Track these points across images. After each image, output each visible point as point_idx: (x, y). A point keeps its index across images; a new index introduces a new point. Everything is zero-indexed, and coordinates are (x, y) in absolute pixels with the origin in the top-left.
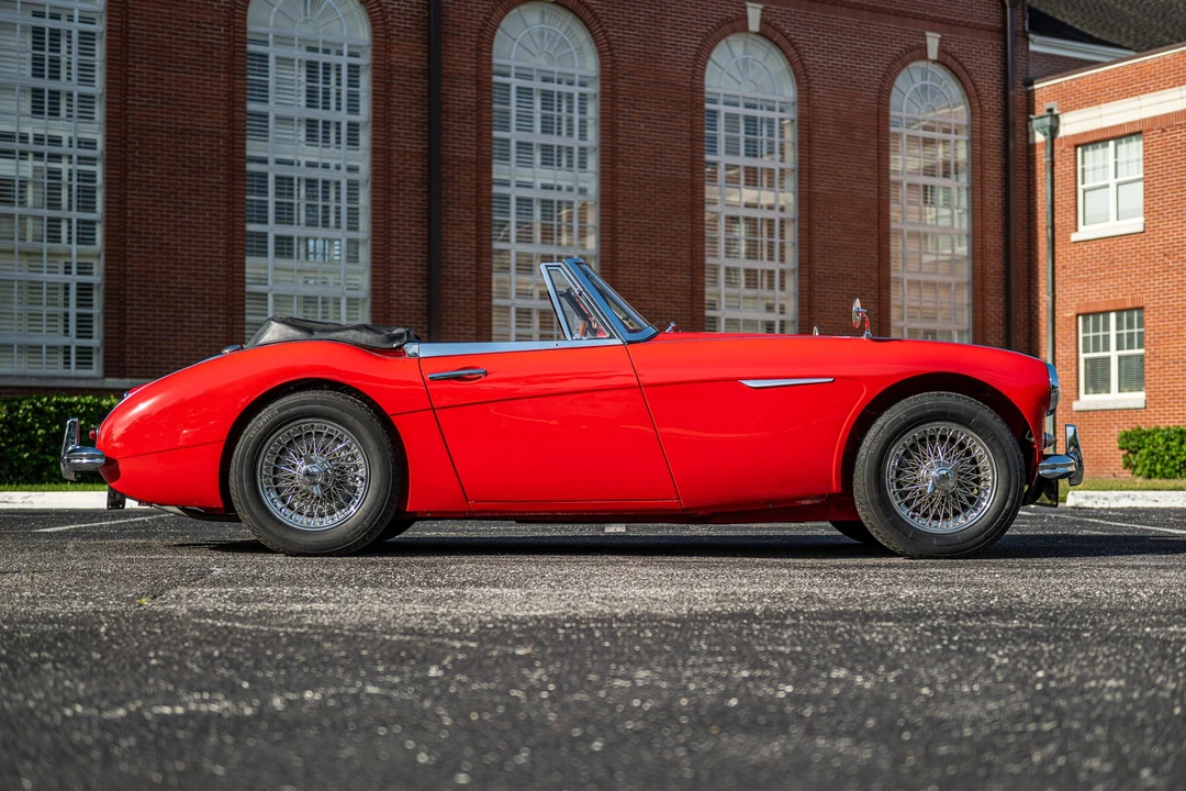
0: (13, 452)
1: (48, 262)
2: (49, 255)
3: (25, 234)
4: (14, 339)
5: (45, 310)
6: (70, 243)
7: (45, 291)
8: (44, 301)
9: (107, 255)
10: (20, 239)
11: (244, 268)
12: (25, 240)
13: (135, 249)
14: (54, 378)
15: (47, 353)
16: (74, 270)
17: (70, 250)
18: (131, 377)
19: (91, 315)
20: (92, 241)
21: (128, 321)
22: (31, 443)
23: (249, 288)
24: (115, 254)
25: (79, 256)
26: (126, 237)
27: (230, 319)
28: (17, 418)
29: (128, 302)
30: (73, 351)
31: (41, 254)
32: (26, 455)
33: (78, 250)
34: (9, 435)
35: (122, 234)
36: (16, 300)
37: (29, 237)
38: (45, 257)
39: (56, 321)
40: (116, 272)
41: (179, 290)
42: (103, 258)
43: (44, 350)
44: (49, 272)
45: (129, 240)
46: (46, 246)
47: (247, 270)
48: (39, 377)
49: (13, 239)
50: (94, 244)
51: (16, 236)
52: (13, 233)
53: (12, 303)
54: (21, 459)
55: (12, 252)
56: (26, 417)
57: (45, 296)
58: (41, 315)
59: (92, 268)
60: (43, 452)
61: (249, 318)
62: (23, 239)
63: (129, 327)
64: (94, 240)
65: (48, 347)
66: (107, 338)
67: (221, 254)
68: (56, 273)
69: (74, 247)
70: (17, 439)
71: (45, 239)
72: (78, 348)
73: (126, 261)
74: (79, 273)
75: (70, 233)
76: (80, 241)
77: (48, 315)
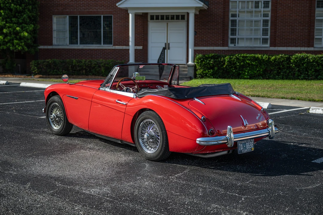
0: (231, 70)
1: (255, 14)
2: (255, 12)
3: (249, 6)
4: (245, 37)
5: (253, 28)
6: (261, 8)
7: (253, 22)
8: (253, 25)
9: (271, 11)
10: (247, 8)
11: (315, 12)
12: (249, 8)
13: (280, 9)
14: (255, 47)
15: (254, 40)
16: (262, 16)
17: (261, 10)
18: (278, 47)
19: (268, 29)
20: (268, 7)
21: (277, 30)
22: (236, 68)
23: (317, 18)
24: (274, 11)
25: (264, 11)
26: (277, 5)
27: (309, 28)
28: (232, 61)
29: (277, 25)
30: (261, 39)
31: (253, 12)
32: (234, 71)
33: (263, 10)
34: (230, 65)
35: (276, 4)
36: (245, 25)
37: (250, 7)
38: (254, 13)
39: (258, 31)
40: (274, 16)
41: (293, 20)
42: (271, 12)
43: (253, 39)
44: (255, 17)
45: (278, 6)
46: (254, 9)
47: (316, 12)
48: (251, 47)
49: (245, 8)
50: (269, 8)
51: (246, 8)
52: (245, 7)
53: (244, 26)
54: (233, 72)
55: (244, 12)
56: (234, 60)
57: (253, 24)
58: (252, 29)
59: (268, 15)
60: (239, 70)
61: (316, 28)
62: (248, 8)
63: (277, 32)
64: (269, 7)
65: (254, 38)
66: (271, 35)
67: (307, 8)
68: (258, 17)
69: (262, 9)
70: (232, 66)
71: (254, 7)
72: (263, 38)
73: (277, 12)
74: (264, 17)
75: (261, 5)
76: (264, 7)
77: (254, 29)
